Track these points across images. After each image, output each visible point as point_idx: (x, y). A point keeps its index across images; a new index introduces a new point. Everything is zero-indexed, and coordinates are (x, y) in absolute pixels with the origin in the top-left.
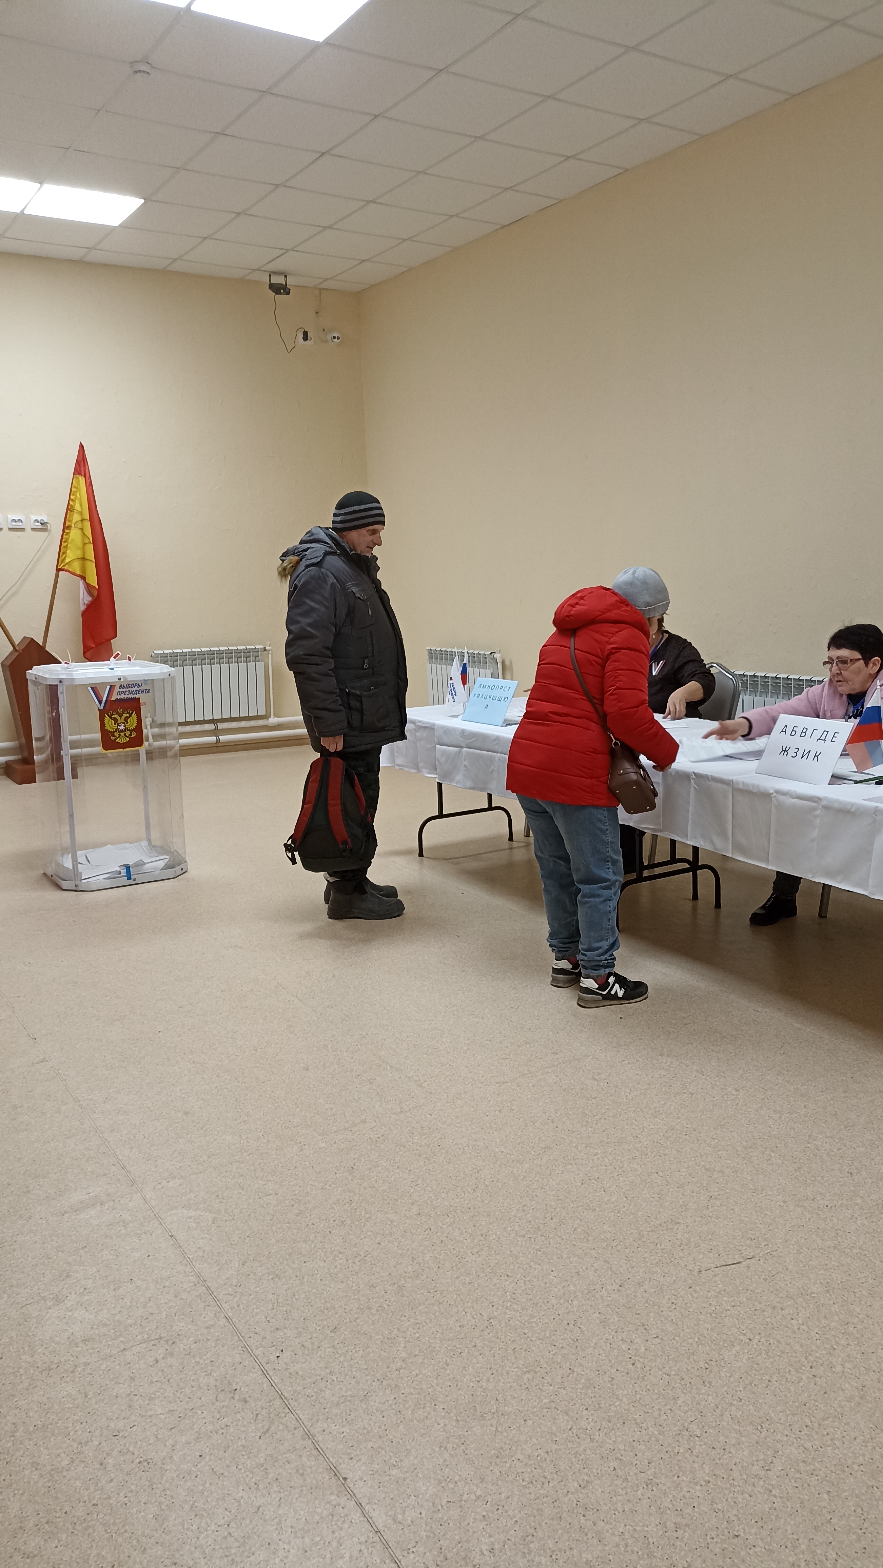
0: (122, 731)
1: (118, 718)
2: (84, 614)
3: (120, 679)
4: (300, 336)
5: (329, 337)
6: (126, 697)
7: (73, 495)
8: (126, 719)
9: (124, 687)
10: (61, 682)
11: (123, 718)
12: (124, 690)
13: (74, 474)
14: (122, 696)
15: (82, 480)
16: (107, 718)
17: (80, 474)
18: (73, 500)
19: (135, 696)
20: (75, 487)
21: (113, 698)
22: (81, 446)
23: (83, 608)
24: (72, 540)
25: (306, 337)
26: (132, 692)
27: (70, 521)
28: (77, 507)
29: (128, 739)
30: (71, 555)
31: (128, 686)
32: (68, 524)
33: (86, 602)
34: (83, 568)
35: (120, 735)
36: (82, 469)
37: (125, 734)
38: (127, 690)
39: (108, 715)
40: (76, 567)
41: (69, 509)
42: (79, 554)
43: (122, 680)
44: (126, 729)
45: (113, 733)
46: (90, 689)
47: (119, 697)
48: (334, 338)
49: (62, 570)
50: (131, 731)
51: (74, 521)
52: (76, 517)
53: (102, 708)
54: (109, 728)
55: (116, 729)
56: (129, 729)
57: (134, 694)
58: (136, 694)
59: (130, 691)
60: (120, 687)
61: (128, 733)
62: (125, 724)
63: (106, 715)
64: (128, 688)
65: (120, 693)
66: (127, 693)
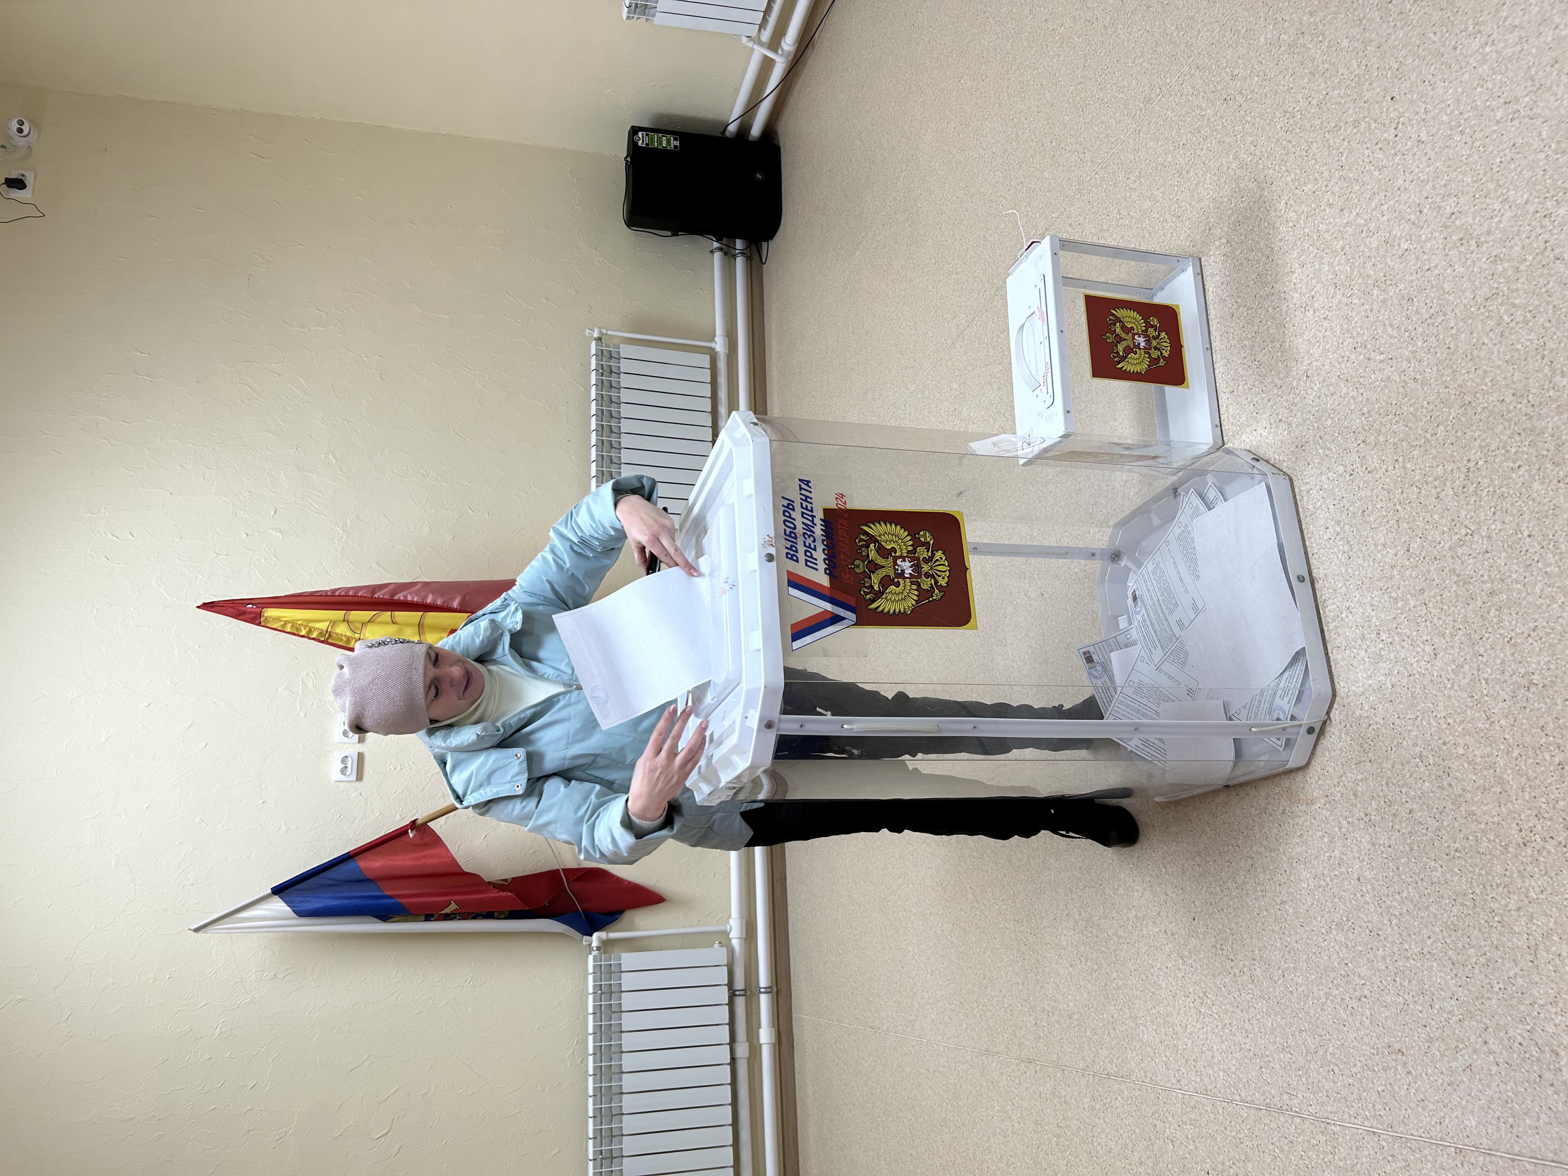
0: (917, 567)
1: (881, 573)
3: (770, 558)
4: (16, 194)
6: (820, 547)
7: (298, 629)
8: (881, 550)
9: (793, 548)
10: (769, 726)
11: (880, 561)
12: (801, 549)
13: (259, 624)
14: (820, 555)
15: (270, 613)
16: (884, 605)
17: (260, 615)
19: (817, 521)
20: (285, 626)
21: (823, 580)
22: (208, 606)
25: (17, 184)
26: (809, 528)
29: (939, 554)
31: (791, 536)
35: (928, 575)
36: (250, 610)
37: (927, 561)
38: (800, 540)
39: (873, 601)
41: (326, 639)
43: (773, 551)
44: (912, 555)
45: (924, 594)
46: (796, 644)
47: (822, 566)
50: (917, 543)
53: (852, 616)
54: (910, 603)
55: (912, 583)
56: (910, 548)
57: (812, 522)
58: (813, 517)
59: (804, 534)
60: (792, 559)
61: (922, 553)
62: (899, 557)
63: (873, 606)
64: (796, 538)
65: (810, 562)
66: (809, 541)
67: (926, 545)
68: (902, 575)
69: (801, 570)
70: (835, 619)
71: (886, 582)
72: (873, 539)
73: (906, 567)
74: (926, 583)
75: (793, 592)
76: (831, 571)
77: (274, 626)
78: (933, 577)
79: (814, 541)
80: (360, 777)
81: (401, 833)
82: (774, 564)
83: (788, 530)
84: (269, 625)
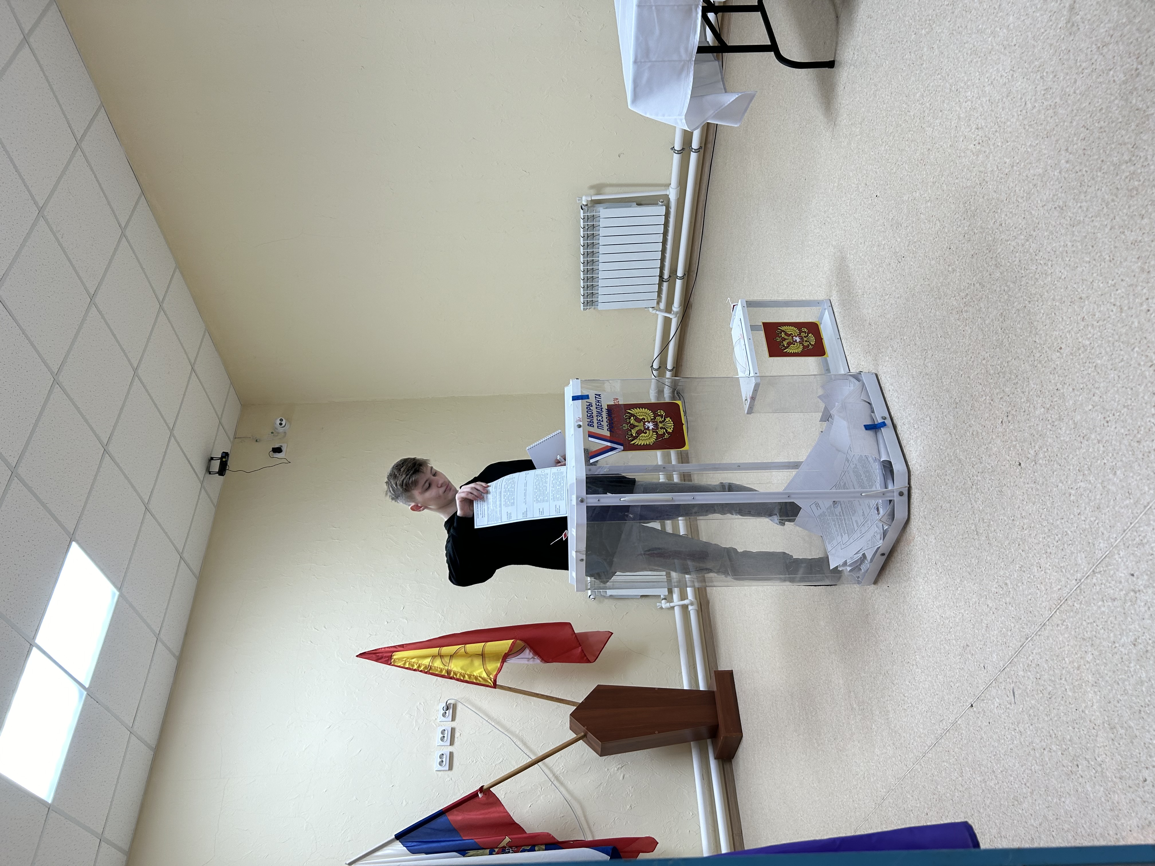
0: (656, 425)
1: (637, 429)
2: (545, 659)
3: (580, 426)
4: (277, 455)
5: (281, 430)
6: (605, 420)
7: (413, 666)
8: (637, 420)
9: (592, 422)
10: (583, 500)
11: (636, 424)
12: (595, 421)
13: (390, 664)
15: (397, 655)
16: (639, 442)
17: (391, 657)
18: (419, 666)
19: (604, 410)
20: (405, 663)
21: (608, 434)
23: (538, 661)
24: (462, 668)
25: (278, 450)
26: (599, 414)
27: (441, 671)
28: (426, 662)
29: (668, 421)
30: (479, 671)
32: (444, 673)
33: (531, 655)
34: (494, 656)
35: (662, 428)
36: (385, 655)
37: (661, 422)
38: (595, 418)
39: (633, 440)
40: (493, 666)
41: (428, 671)
42: (477, 662)
44: (653, 420)
45: (660, 436)
46: (592, 461)
48: (281, 424)
49: (495, 682)
50: (656, 416)
51: (442, 667)
52: (438, 664)
53: (622, 448)
54: (653, 440)
55: (653, 432)
56: (653, 418)
57: (601, 410)
58: (602, 408)
59: (597, 416)
60: (591, 426)
61: (659, 419)
62: (646, 422)
63: (632, 442)
64: (593, 417)
65: (600, 426)
66: (600, 418)
67: (661, 416)
68: (648, 428)
69: (595, 430)
70: (613, 449)
71: (639, 432)
72: (633, 415)
73: (651, 426)
74: (661, 432)
75: (590, 439)
76: (611, 428)
77: (399, 665)
78: (664, 428)
79: (602, 418)
80: (451, 768)
81: (473, 796)
82: (581, 428)
83: (589, 415)
84: (396, 664)
